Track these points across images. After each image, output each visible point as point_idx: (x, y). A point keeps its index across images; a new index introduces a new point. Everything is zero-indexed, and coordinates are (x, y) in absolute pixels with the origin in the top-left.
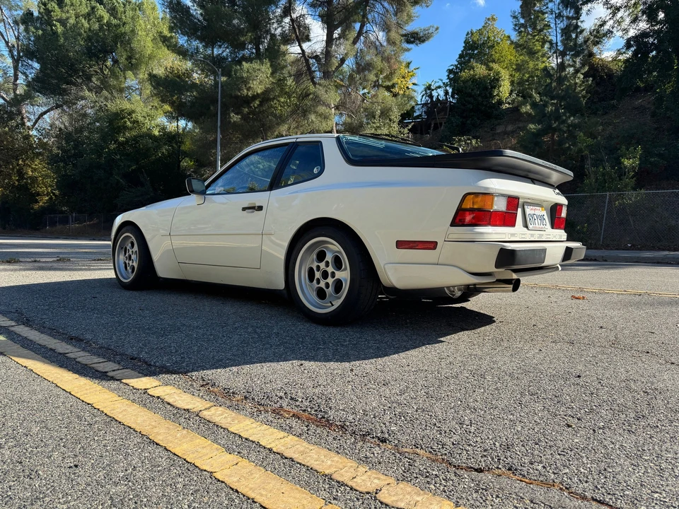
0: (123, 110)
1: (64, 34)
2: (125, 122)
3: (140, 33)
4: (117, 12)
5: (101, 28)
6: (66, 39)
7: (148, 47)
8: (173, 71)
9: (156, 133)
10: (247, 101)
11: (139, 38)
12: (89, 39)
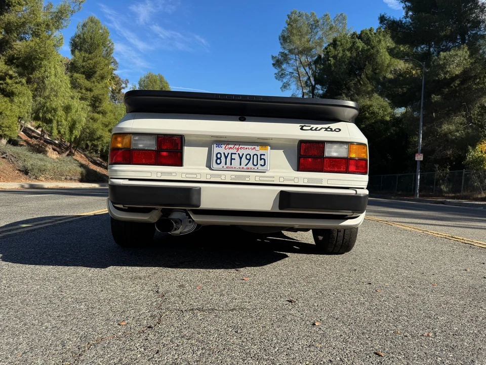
0: (364, 106)
1: (334, 64)
2: (365, 114)
3: (381, 51)
4: (370, 41)
5: (358, 55)
6: (335, 67)
7: (387, 59)
8: (396, 72)
9: (388, 118)
10: (448, 82)
11: (381, 54)
12: (350, 63)
